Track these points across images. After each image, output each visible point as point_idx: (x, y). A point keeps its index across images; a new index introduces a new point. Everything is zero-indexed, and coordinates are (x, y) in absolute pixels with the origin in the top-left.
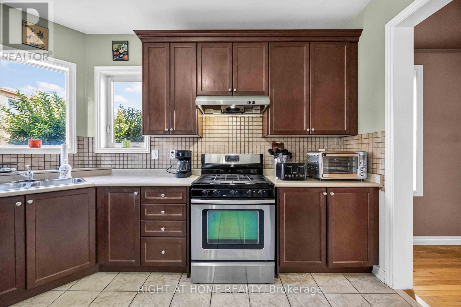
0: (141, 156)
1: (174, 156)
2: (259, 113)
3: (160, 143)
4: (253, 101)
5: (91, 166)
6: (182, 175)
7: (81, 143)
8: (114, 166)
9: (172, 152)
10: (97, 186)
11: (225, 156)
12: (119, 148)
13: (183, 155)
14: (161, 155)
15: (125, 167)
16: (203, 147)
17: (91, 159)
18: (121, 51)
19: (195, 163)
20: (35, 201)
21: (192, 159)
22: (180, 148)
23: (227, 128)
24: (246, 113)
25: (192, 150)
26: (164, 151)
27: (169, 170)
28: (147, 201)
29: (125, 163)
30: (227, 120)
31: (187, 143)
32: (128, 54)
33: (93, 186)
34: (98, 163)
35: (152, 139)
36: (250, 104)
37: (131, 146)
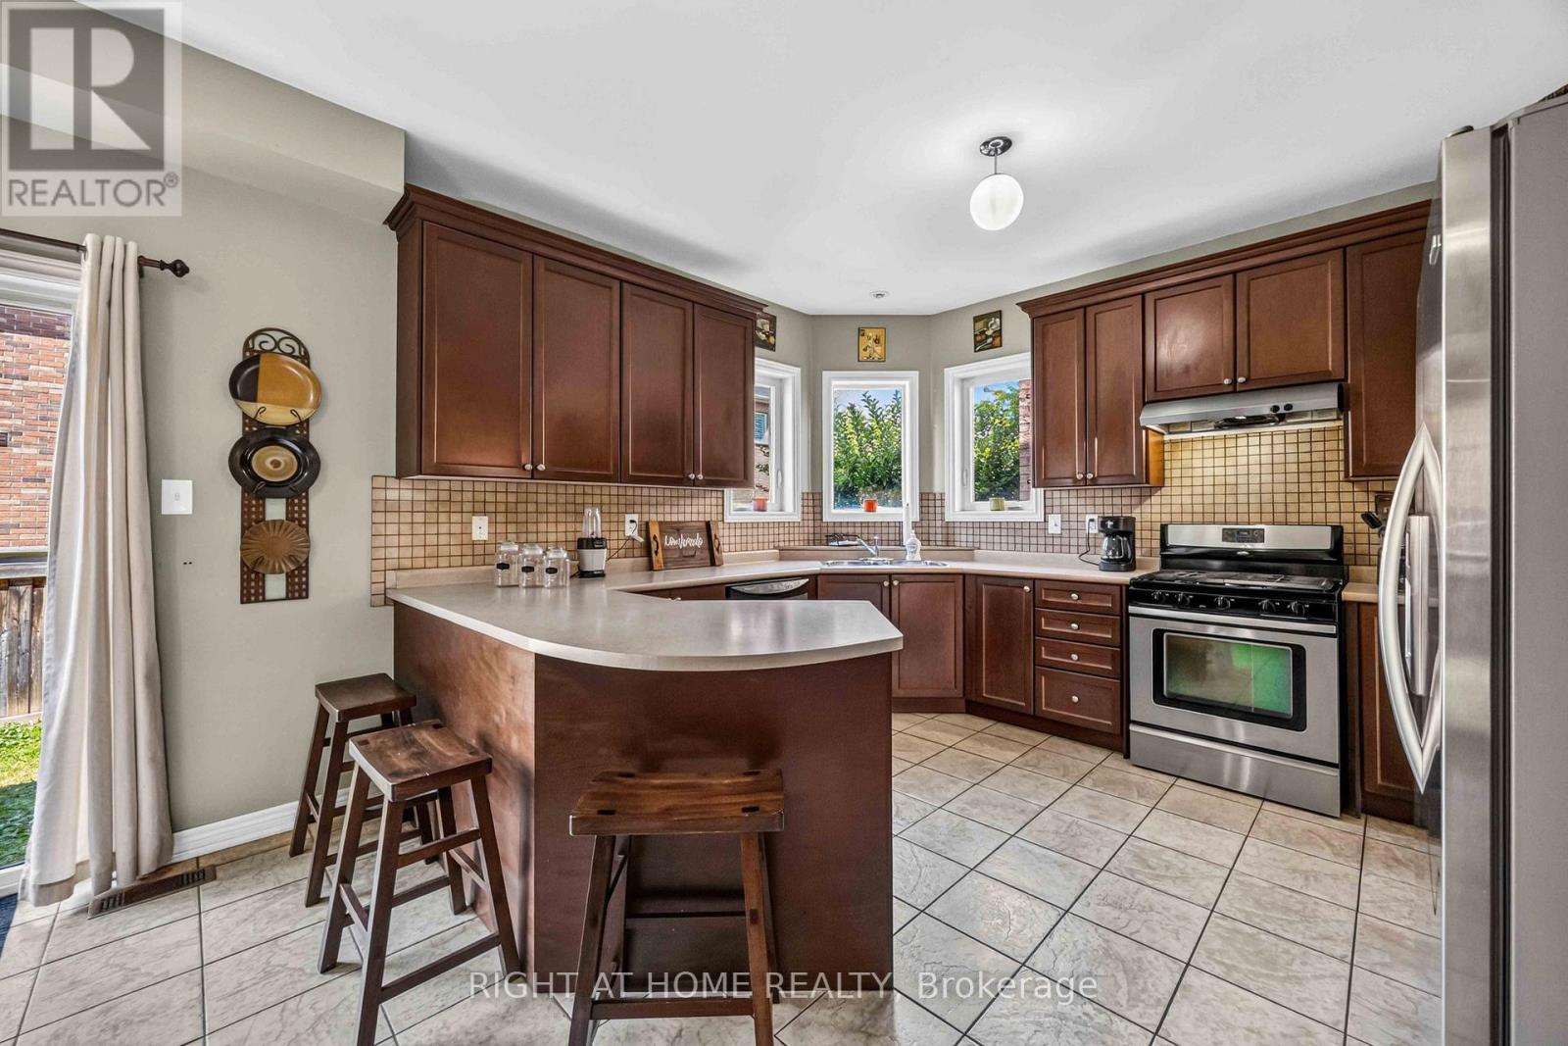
0: (1026, 526)
1: (1094, 529)
2: (1335, 417)
3: (1065, 502)
4: (1285, 404)
5: (940, 543)
6: (1115, 566)
7: (925, 503)
8: (977, 545)
9: (1092, 520)
10: (965, 572)
11: (1224, 529)
12: (985, 511)
13: (1116, 525)
14: (1066, 525)
15: (997, 547)
16: (1166, 509)
17: (939, 531)
18: (989, 333)
19: (1147, 544)
20: (901, 582)
21: (1138, 534)
22: (1108, 512)
23: (1230, 461)
24: (1289, 421)
25: (1138, 518)
26: (1073, 518)
27: (1083, 557)
28: (1046, 604)
29: (997, 539)
30: (1231, 443)
31: (1126, 501)
32: (1000, 335)
33: (960, 571)
34: (951, 538)
35: (1048, 494)
36: (1279, 412)
37: (1006, 507)
